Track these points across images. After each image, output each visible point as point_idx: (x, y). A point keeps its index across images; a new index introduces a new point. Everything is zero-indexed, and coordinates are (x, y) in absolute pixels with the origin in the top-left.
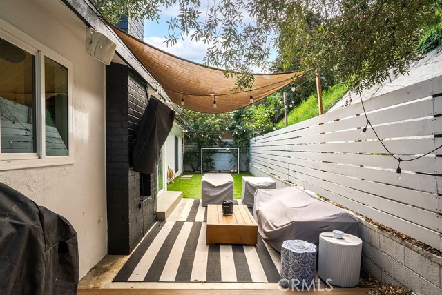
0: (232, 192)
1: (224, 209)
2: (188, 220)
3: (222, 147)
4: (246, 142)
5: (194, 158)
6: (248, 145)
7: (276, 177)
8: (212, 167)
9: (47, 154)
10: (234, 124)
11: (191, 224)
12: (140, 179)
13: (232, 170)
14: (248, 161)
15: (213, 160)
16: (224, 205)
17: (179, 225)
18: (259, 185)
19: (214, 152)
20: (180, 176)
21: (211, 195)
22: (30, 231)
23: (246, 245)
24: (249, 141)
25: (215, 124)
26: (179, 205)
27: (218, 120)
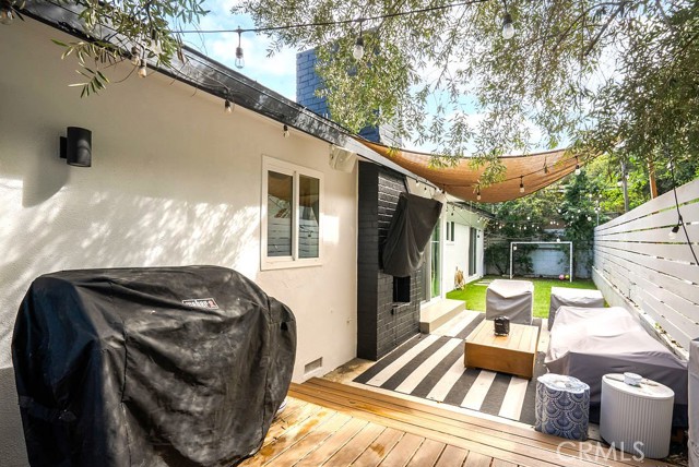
0: (530, 306)
1: (496, 327)
2: (458, 337)
3: (545, 240)
4: (587, 233)
5: (501, 255)
6: (591, 237)
7: (618, 291)
8: (528, 270)
9: (300, 257)
10: (566, 206)
11: (459, 341)
12: (394, 283)
13: (562, 276)
14: (591, 262)
15: (530, 259)
16: (496, 321)
17: (443, 341)
18: (574, 301)
19: (534, 248)
20: (476, 281)
21: (498, 308)
22: (261, 311)
23: (517, 376)
24: (593, 231)
25: (532, 207)
26: (456, 318)
27: (538, 200)
